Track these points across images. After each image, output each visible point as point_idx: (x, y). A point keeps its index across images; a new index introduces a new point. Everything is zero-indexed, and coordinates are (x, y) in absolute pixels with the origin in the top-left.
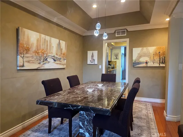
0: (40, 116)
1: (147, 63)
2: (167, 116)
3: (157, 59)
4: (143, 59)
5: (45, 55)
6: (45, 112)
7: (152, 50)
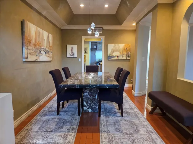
0: (38, 105)
1: (118, 57)
2: (135, 93)
3: (125, 54)
4: (115, 54)
5: (40, 48)
6: (40, 102)
7: (122, 46)
